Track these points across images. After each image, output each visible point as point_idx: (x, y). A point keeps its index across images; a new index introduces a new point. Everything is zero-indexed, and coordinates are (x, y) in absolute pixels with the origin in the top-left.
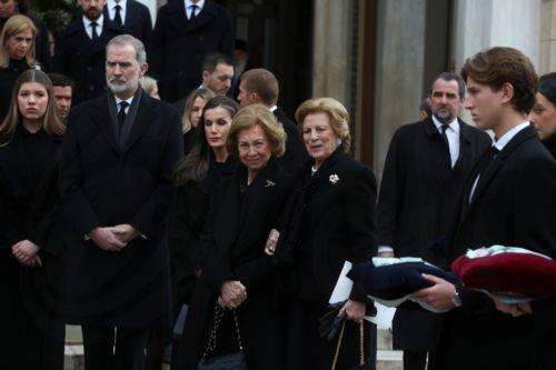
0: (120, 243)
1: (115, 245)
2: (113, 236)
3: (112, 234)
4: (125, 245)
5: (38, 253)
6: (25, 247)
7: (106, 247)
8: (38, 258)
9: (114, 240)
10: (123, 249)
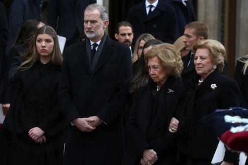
0: (91, 127)
1: (88, 128)
2: (86, 123)
3: (86, 122)
4: (94, 128)
5: (44, 135)
6: (36, 131)
7: (83, 130)
8: (44, 138)
9: (87, 125)
10: (93, 131)
